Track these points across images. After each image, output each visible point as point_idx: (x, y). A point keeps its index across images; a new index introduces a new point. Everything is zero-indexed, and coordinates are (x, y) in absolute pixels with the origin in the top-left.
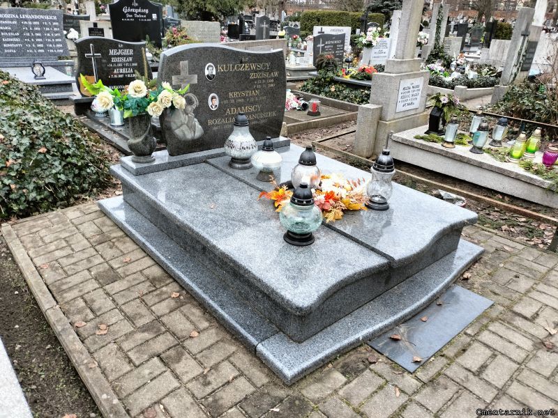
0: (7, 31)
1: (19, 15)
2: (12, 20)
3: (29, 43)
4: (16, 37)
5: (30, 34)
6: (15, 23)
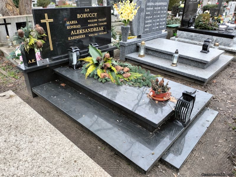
0: (148, 15)
1: (154, 3)
2: (151, 6)
3: (154, 23)
4: (151, 19)
5: (156, 17)
6: (152, 9)
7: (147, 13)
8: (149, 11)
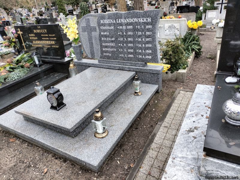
0: (106, 36)
1: (116, 20)
2: (110, 25)
3: (121, 48)
4: (112, 41)
5: (123, 39)
6: (112, 28)
7: (102, 33)
8: (105, 31)
